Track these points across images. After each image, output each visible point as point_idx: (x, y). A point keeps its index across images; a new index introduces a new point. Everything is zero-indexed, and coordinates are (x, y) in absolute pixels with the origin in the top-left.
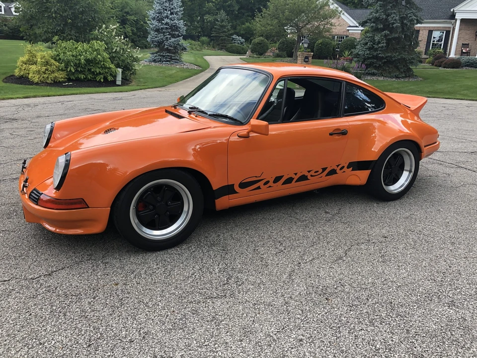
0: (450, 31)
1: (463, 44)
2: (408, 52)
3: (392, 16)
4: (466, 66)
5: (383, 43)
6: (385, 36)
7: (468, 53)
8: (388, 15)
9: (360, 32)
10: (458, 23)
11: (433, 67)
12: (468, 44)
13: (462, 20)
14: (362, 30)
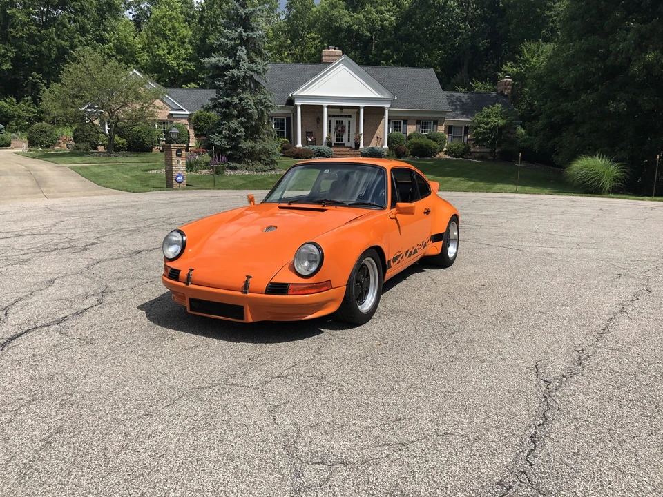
0: (290, 118)
1: (307, 132)
2: (268, 142)
3: (246, 101)
4: (317, 156)
5: (241, 131)
6: (241, 123)
7: (313, 142)
8: (241, 100)
9: (187, 116)
10: (299, 109)
11: (285, 158)
12: (311, 132)
13: (302, 106)
14: (189, 115)
